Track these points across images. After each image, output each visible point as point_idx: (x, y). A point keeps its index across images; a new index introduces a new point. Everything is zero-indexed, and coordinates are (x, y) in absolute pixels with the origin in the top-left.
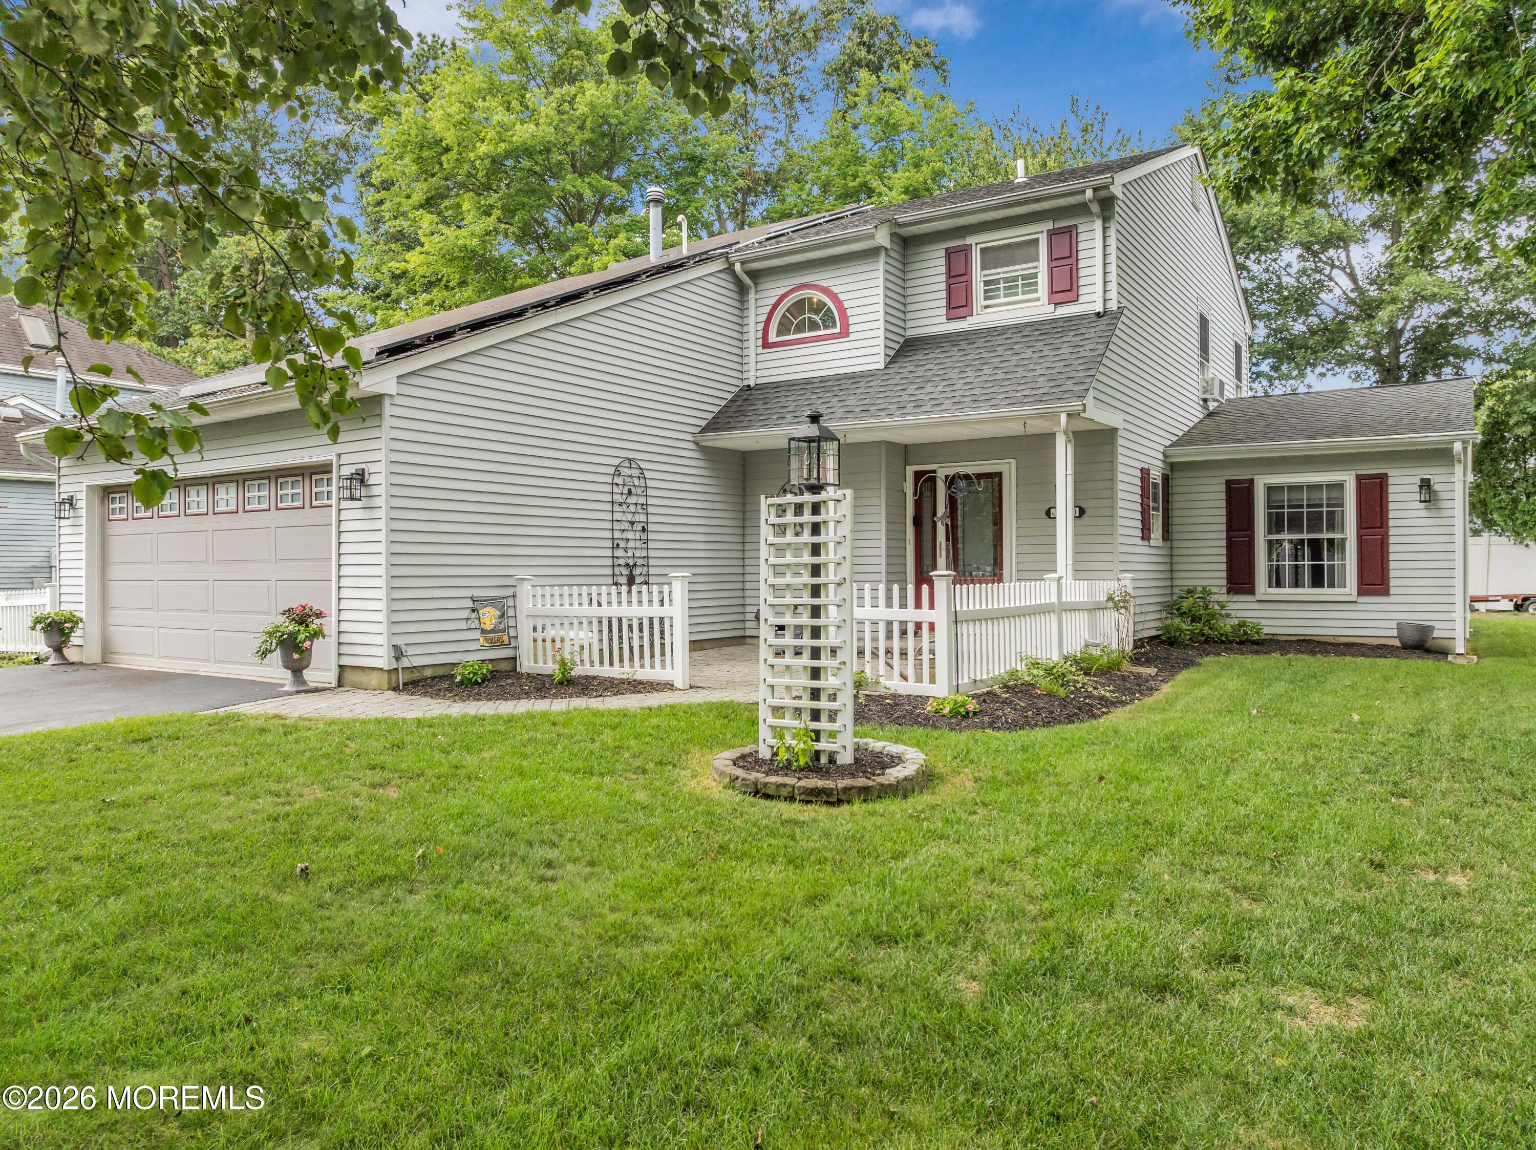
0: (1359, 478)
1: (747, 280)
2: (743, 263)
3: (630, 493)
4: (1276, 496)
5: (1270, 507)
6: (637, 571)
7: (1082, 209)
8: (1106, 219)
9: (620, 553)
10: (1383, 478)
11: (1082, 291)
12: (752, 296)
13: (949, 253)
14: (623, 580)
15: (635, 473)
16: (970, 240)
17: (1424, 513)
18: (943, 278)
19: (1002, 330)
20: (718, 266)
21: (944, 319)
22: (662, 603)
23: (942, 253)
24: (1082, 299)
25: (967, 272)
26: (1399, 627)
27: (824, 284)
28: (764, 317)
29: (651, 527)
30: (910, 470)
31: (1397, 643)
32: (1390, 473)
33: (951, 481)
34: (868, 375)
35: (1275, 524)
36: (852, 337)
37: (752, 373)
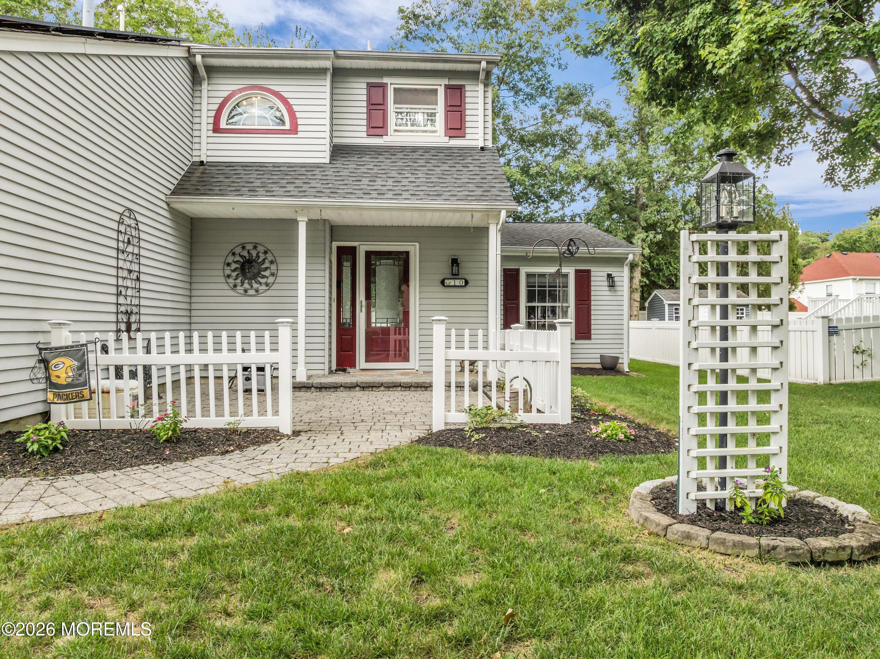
0: (577, 271)
1: (202, 72)
2: (203, 56)
3: (129, 242)
4: (532, 280)
5: (528, 286)
6: (133, 318)
7: (474, 75)
8: (486, 85)
9: (121, 300)
10: (589, 271)
11: (468, 131)
12: (205, 86)
13: (370, 86)
14: (123, 327)
15: (132, 223)
16: (386, 80)
17: (608, 293)
18: (365, 104)
19: (403, 149)
20: (180, 52)
21: (364, 134)
22: (148, 351)
23: (364, 86)
24: (468, 136)
25: (384, 103)
26: (602, 357)
27: (276, 89)
28: (216, 107)
29: (142, 277)
30: (335, 244)
31: (599, 366)
32: (592, 269)
33: (369, 254)
34: (318, 166)
35: (531, 297)
36: (300, 134)
37: (204, 151)
